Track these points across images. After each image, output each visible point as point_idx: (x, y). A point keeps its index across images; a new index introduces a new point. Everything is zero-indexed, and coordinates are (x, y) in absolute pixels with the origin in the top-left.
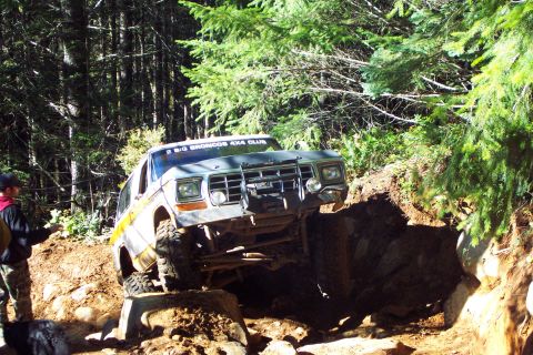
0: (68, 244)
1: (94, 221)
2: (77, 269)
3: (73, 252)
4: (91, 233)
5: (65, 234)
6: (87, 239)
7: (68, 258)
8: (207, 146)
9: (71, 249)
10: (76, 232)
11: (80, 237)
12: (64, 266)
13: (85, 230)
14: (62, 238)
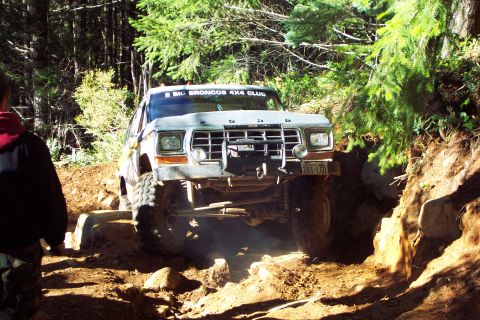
1: (54, 149)
8: (206, 93)
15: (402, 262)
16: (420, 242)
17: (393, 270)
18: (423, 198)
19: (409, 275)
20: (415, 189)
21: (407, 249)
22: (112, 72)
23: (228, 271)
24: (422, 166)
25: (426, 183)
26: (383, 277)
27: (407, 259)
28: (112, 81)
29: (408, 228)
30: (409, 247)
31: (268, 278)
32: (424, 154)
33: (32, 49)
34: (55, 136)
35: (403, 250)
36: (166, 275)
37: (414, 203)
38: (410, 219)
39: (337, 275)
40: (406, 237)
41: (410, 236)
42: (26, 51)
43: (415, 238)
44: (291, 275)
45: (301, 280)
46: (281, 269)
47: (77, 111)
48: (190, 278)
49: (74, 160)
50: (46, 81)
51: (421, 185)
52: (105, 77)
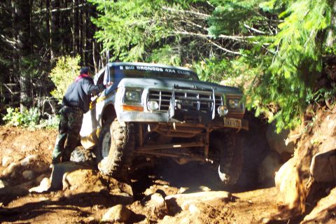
0: (18, 130)
1: (35, 115)
2: (24, 146)
3: (21, 136)
4: (33, 123)
5: (17, 124)
6: (30, 126)
7: (18, 139)
9: (20, 134)
10: (23, 122)
11: (25, 125)
12: (15, 144)
13: (29, 121)
14: (14, 126)
15: (298, 201)
16: (311, 186)
17: (291, 206)
18: (314, 152)
19: (303, 211)
20: (307, 145)
21: (302, 191)
22: (79, 58)
23: (166, 207)
24: (312, 128)
25: (316, 141)
26: (284, 212)
27: (302, 199)
28: (78, 65)
29: (302, 175)
30: (303, 189)
31: (196, 213)
32: (314, 119)
33: (19, 41)
34: (36, 106)
35: (299, 191)
36: (119, 211)
37: (307, 156)
38: (304, 168)
39: (248, 210)
40: (301, 182)
41: (304, 181)
42: (14, 43)
43: (308, 183)
44: (214, 210)
45: (221, 214)
46: (206, 206)
47: (52, 87)
48: (137, 213)
49: (50, 124)
50: (29, 65)
51: (312, 142)
52: (74, 62)
